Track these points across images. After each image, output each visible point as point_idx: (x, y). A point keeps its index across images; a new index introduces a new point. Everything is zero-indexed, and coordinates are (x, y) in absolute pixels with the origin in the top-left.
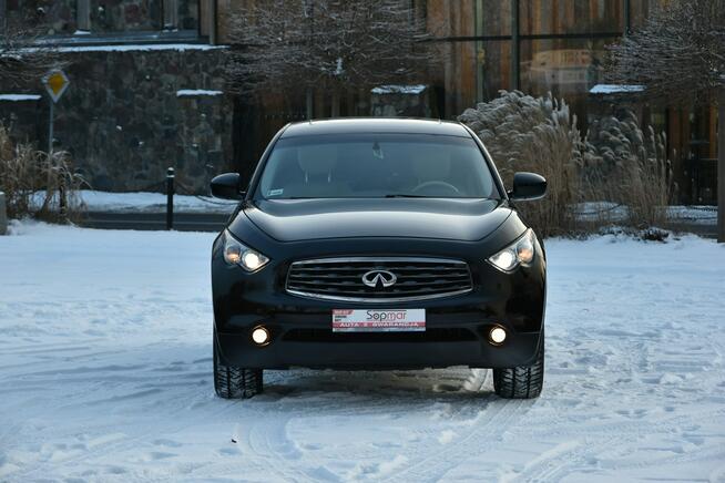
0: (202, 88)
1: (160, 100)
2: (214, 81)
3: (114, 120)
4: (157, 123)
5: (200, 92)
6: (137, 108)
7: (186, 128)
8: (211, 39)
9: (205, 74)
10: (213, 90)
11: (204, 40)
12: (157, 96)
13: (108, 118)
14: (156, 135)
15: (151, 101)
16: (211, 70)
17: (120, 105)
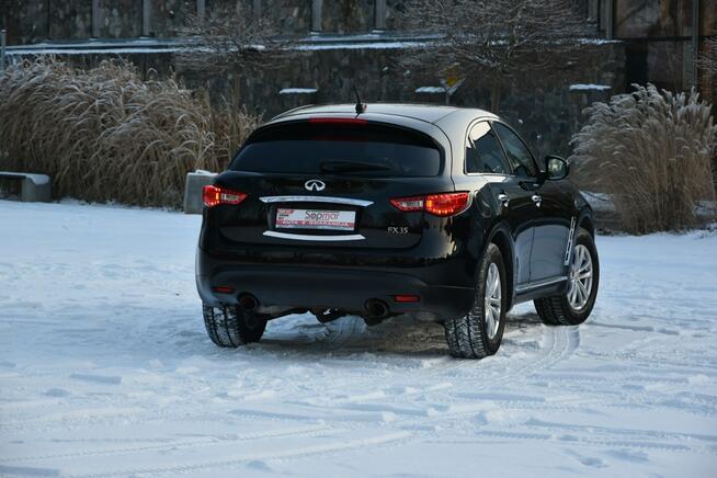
0: (593, 83)
1: (558, 94)
2: (605, 75)
3: (517, 113)
4: (554, 117)
5: (592, 86)
6: (537, 101)
7: (577, 123)
8: (608, 33)
9: (597, 69)
10: (603, 85)
11: (600, 34)
12: (555, 90)
13: (512, 112)
14: (552, 129)
15: (550, 95)
16: (603, 64)
17: (522, 98)
